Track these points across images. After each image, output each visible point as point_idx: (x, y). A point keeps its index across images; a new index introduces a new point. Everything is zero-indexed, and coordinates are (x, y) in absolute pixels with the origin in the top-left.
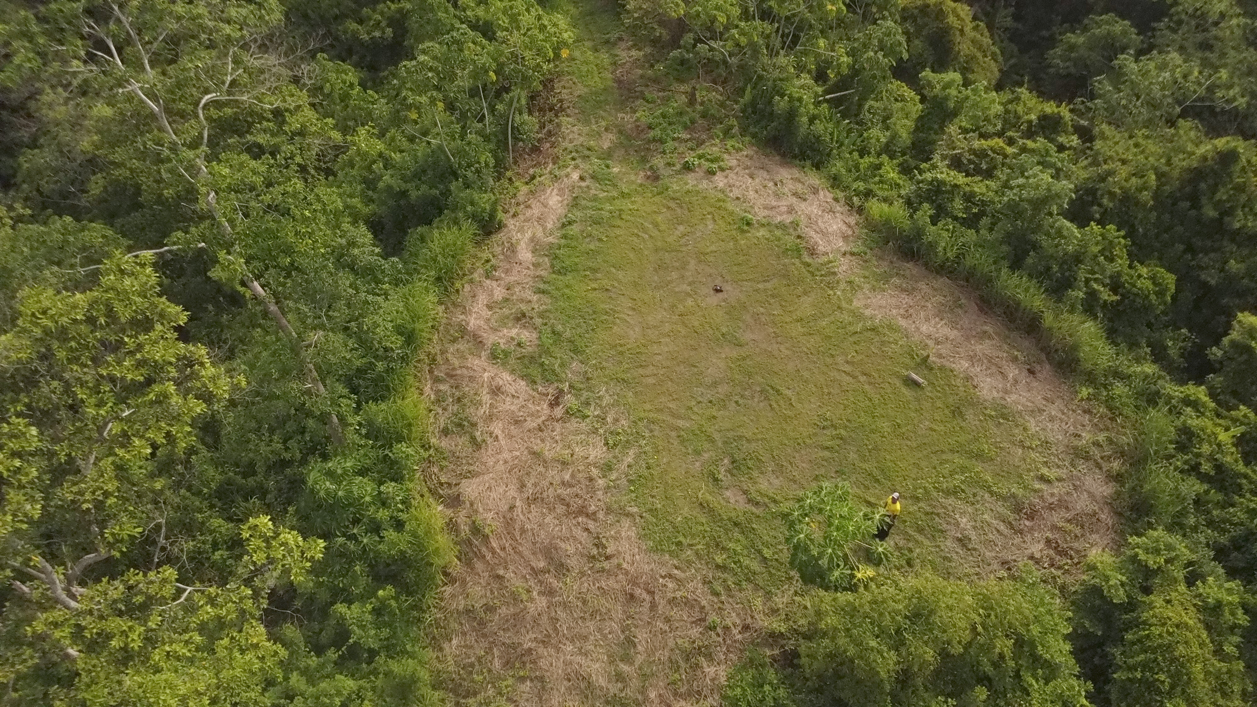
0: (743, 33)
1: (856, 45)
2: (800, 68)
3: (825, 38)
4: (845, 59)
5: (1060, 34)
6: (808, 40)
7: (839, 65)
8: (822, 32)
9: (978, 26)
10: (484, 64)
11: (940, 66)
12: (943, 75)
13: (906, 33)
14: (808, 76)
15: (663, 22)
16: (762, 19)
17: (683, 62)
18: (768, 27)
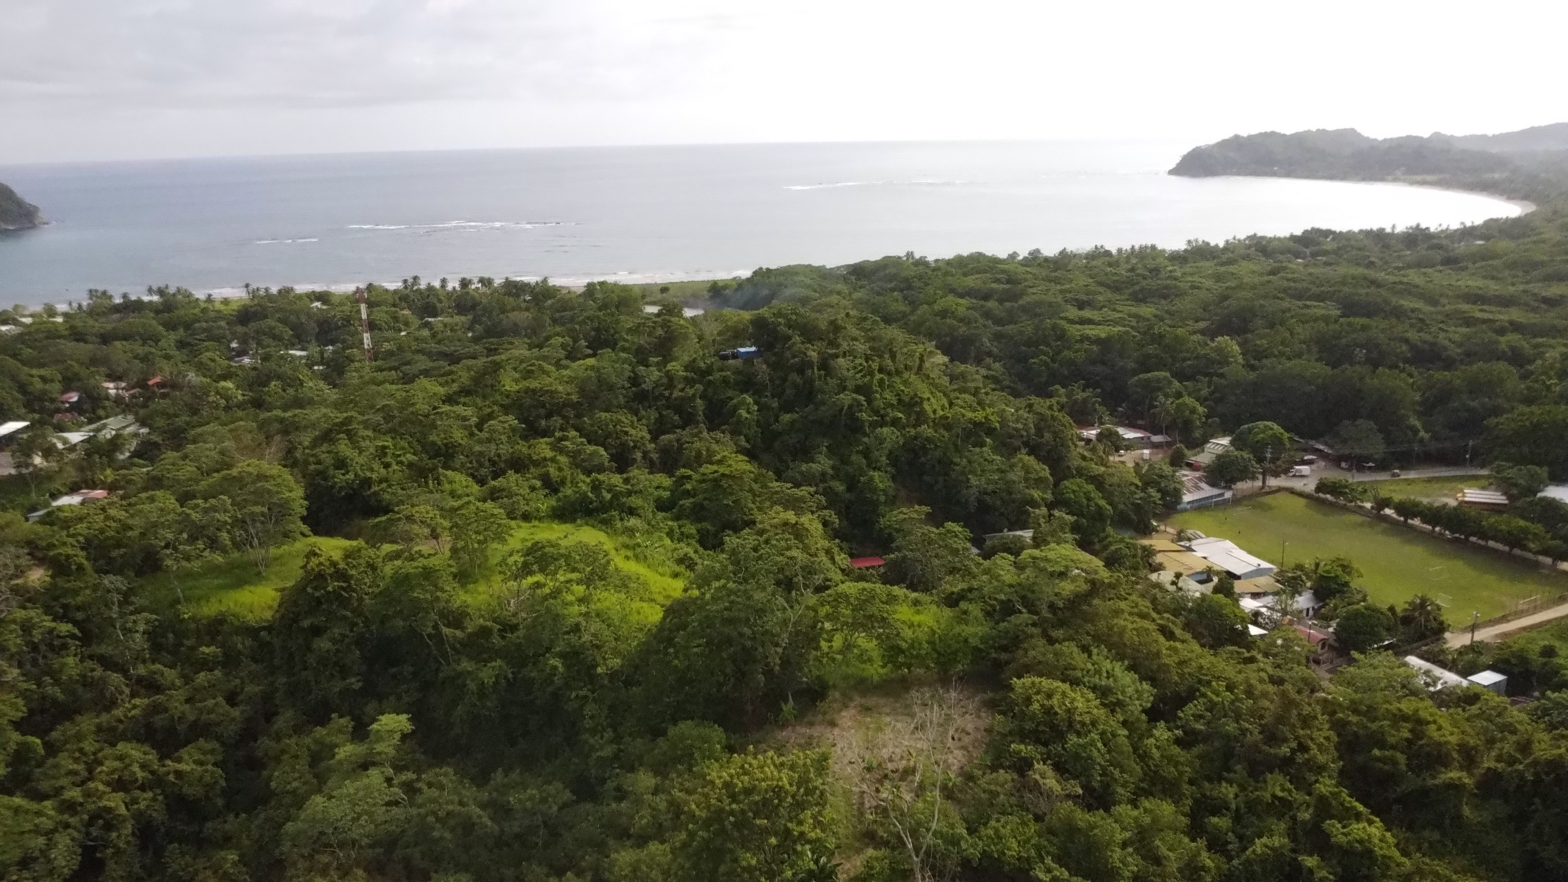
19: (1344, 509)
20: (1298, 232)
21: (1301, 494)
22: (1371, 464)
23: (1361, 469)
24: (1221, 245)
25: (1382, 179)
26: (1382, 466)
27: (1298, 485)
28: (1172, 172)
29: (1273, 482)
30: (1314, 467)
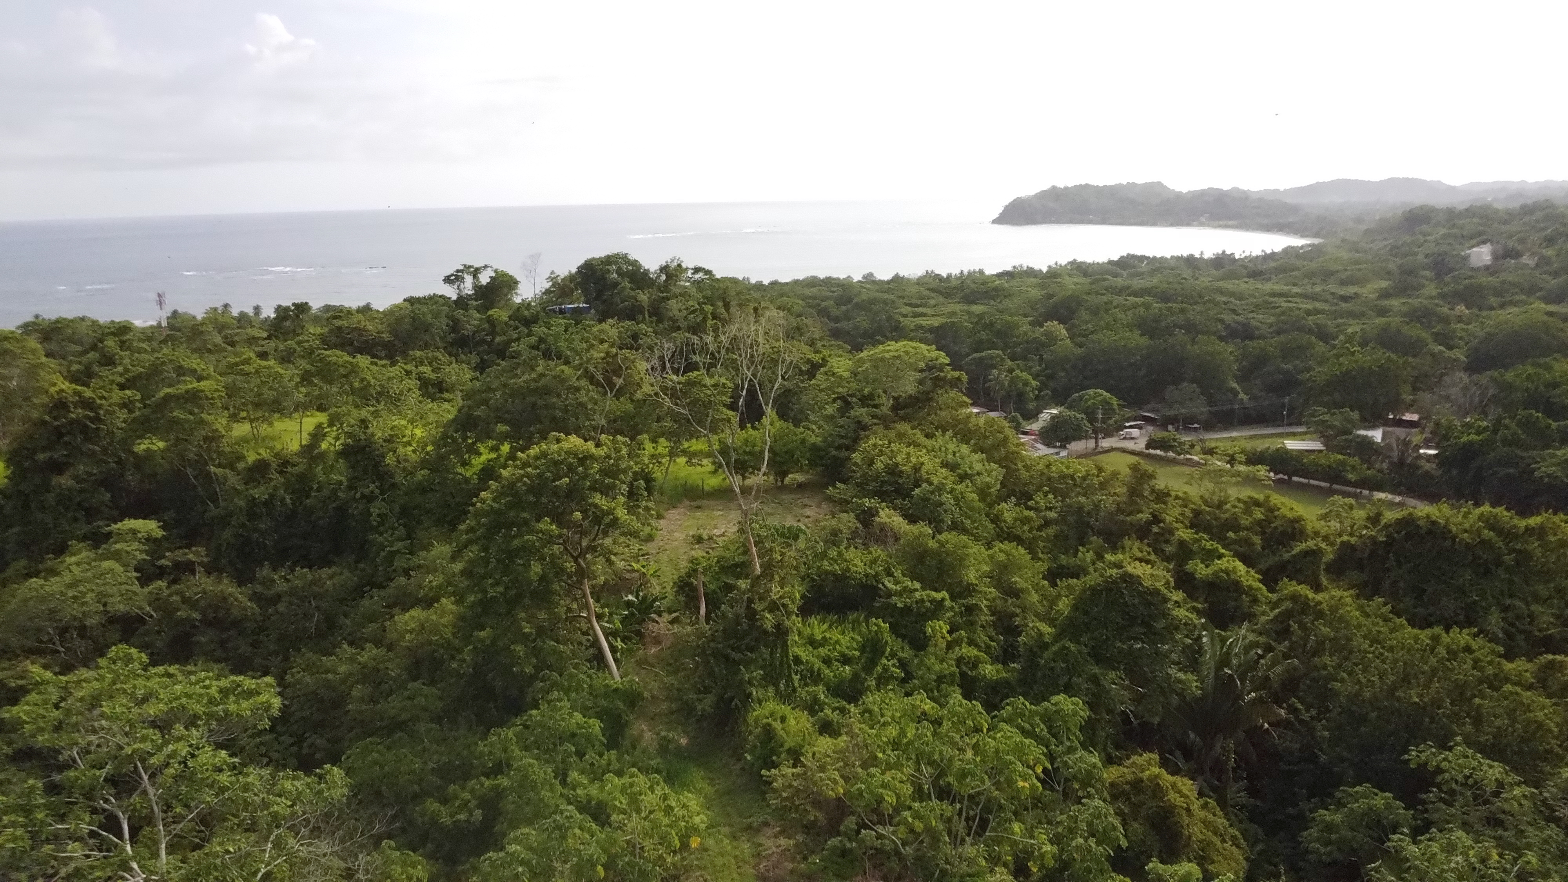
0: (917, 816)
1: (1060, 830)
2: (994, 860)
3: (1020, 821)
4: (1048, 848)
5: (1311, 811)
6: (998, 823)
7: (1042, 856)
8: (1016, 813)
9: (1207, 803)
10: (592, 856)
11: (1170, 855)
12: (1176, 867)
13: (1119, 813)
14: (1005, 870)
15: (818, 804)
16: (940, 798)
17: (844, 853)
18: (948, 810)
19: (1173, 462)
20: (1116, 258)
21: (1132, 453)
22: (1196, 425)
23: (1187, 429)
24: (1045, 270)
25: (1188, 225)
26: (1208, 427)
27: (1130, 445)
28: (994, 222)
29: (1106, 443)
30: (1143, 431)
